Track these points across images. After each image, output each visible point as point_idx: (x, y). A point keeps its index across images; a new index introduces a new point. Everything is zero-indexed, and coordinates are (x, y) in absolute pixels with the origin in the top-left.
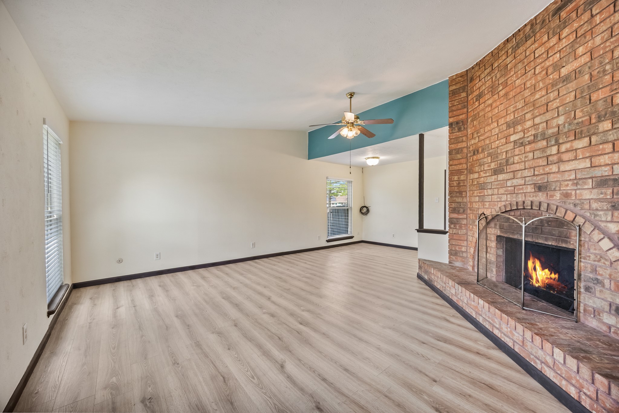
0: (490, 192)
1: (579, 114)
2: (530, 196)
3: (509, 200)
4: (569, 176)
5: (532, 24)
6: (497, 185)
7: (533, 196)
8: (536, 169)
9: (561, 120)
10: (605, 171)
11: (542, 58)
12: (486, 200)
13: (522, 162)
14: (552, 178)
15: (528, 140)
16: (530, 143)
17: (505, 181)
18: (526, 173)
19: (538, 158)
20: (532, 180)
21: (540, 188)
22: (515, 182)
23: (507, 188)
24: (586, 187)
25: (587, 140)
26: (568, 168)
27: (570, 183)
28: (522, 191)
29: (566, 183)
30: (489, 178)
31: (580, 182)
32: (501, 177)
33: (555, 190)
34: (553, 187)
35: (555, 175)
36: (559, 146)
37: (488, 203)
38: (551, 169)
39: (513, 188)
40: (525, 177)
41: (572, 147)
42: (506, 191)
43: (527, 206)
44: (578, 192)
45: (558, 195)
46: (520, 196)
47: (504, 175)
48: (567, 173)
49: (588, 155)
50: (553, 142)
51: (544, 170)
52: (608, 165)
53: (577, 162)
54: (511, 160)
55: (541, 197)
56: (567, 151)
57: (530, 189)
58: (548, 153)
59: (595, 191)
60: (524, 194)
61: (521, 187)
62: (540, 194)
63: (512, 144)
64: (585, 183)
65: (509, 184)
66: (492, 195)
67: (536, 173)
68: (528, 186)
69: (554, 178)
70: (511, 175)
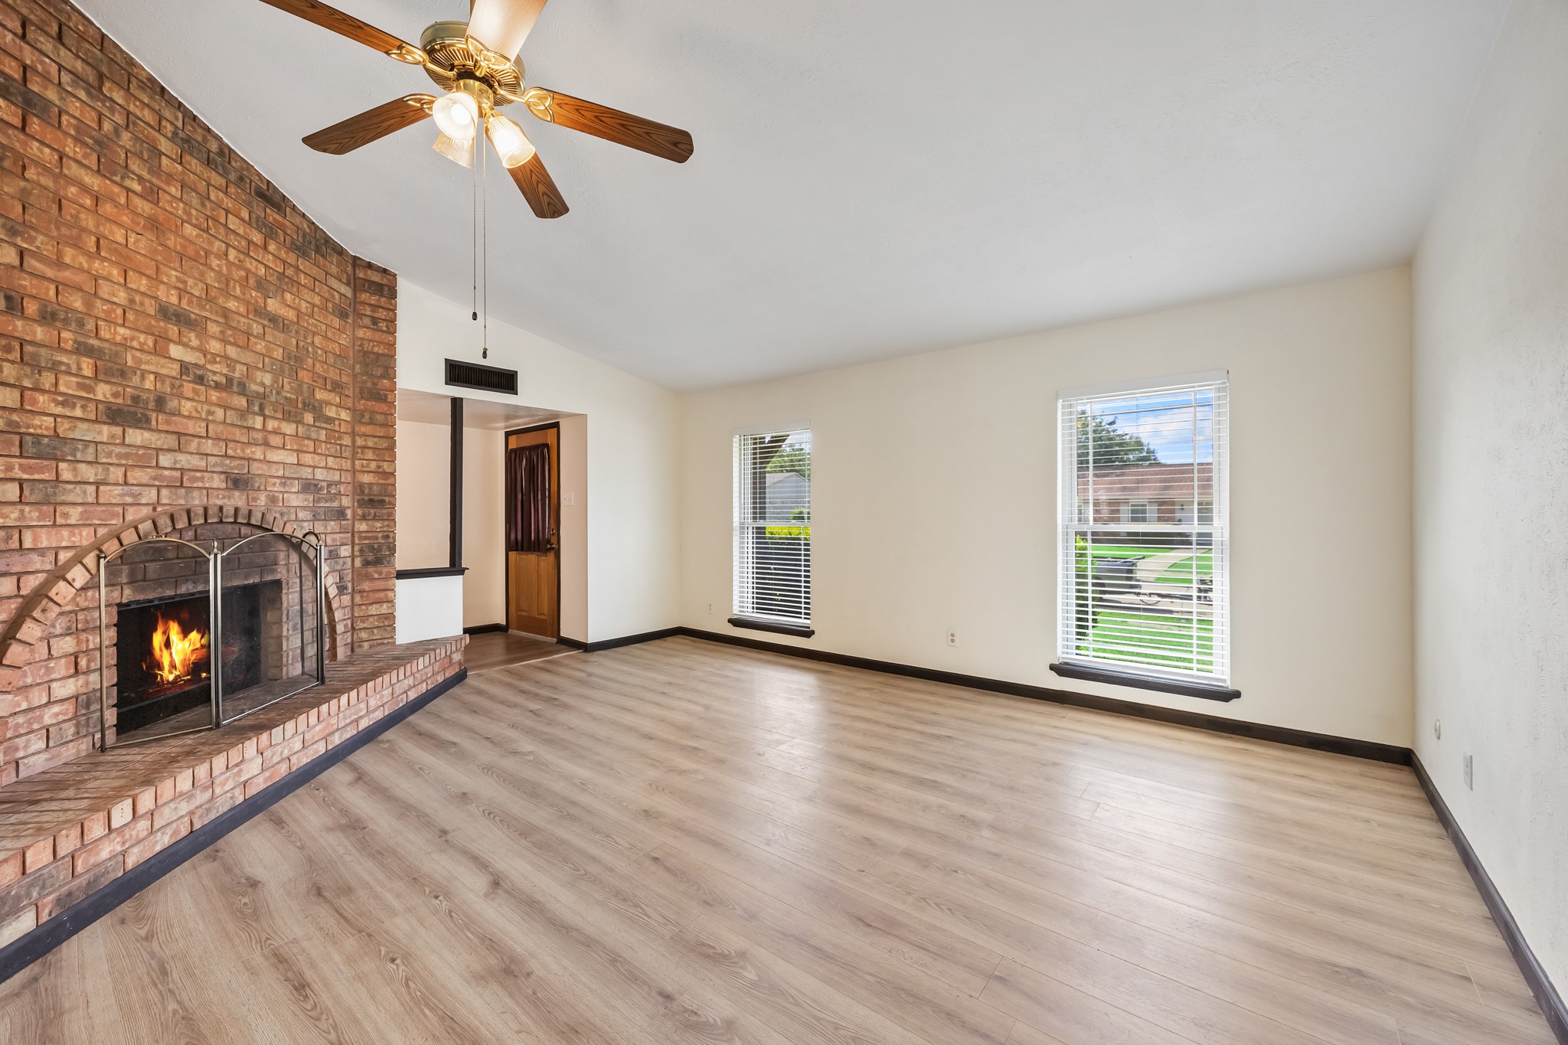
0: (89, 473)
1: (287, 387)
2: (218, 497)
3: (164, 501)
4: (277, 470)
5: (226, 153)
6: (120, 456)
7: (224, 498)
8: (231, 445)
9: (267, 379)
10: (306, 473)
11: (240, 242)
12: (70, 498)
13: (200, 419)
14: (256, 468)
15: (215, 378)
16: (217, 386)
17: (154, 452)
18: (209, 446)
19: (233, 425)
20: (222, 464)
21: (237, 482)
22: (184, 460)
23: (160, 472)
24: (293, 490)
25: (294, 426)
26: (276, 459)
27: (278, 481)
28: (200, 485)
29: (274, 480)
30: (84, 426)
31: (288, 482)
32: (136, 436)
33: (259, 489)
34: (257, 485)
35: (260, 465)
36: (264, 419)
37: (80, 509)
38: (253, 453)
39: (177, 474)
40: (207, 455)
41: (279, 428)
42: (155, 478)
43: (227, 517)
44: (285, 495)
45: (262, 500)
46: (196, 494)
47: (147, 434)
48: (275, 467)
49: (295, 447)
50: (256, 408)
51: (243, 450)
52: (309, 466)
53: (285, 452)
54: (173, 404)
55: (238, 499)
56: (275, 432)
57: (217, 482)
58: (250, 423)
59: (301, 496)
60: (205, 491)
61: (199, 474)
62: (237, 493)
63: (176, 367)
64: (292, 485)
65: (165, 460)
66: (98, 484)
67: (230, 452)
68: (215, 475)
69: (259, 469)
70: (171, 441)
